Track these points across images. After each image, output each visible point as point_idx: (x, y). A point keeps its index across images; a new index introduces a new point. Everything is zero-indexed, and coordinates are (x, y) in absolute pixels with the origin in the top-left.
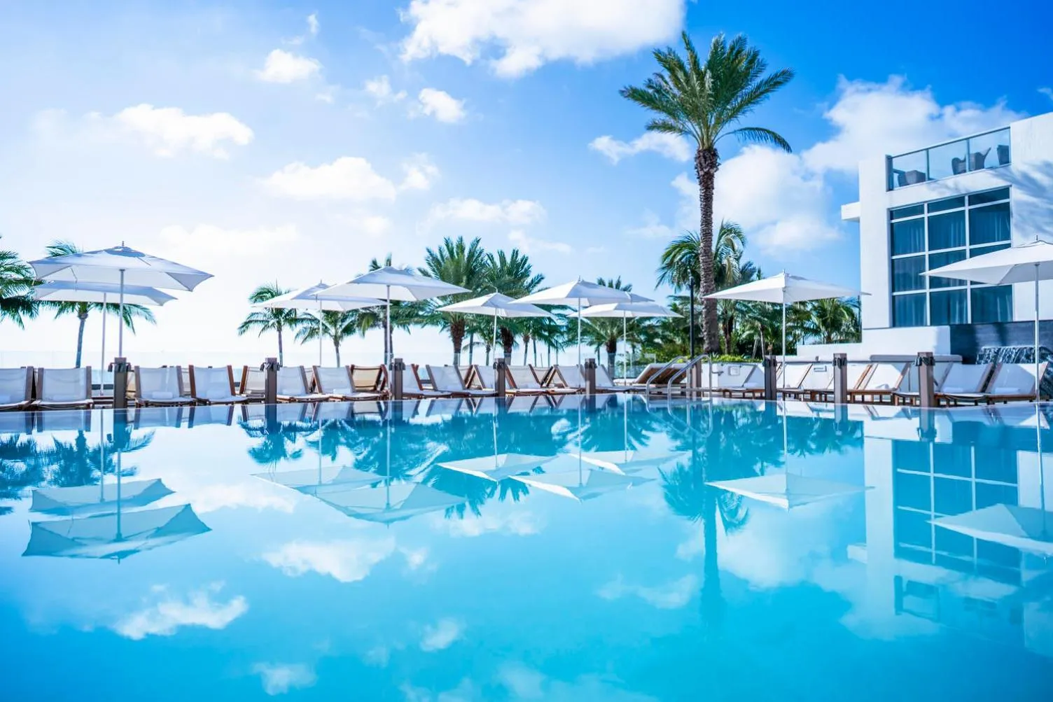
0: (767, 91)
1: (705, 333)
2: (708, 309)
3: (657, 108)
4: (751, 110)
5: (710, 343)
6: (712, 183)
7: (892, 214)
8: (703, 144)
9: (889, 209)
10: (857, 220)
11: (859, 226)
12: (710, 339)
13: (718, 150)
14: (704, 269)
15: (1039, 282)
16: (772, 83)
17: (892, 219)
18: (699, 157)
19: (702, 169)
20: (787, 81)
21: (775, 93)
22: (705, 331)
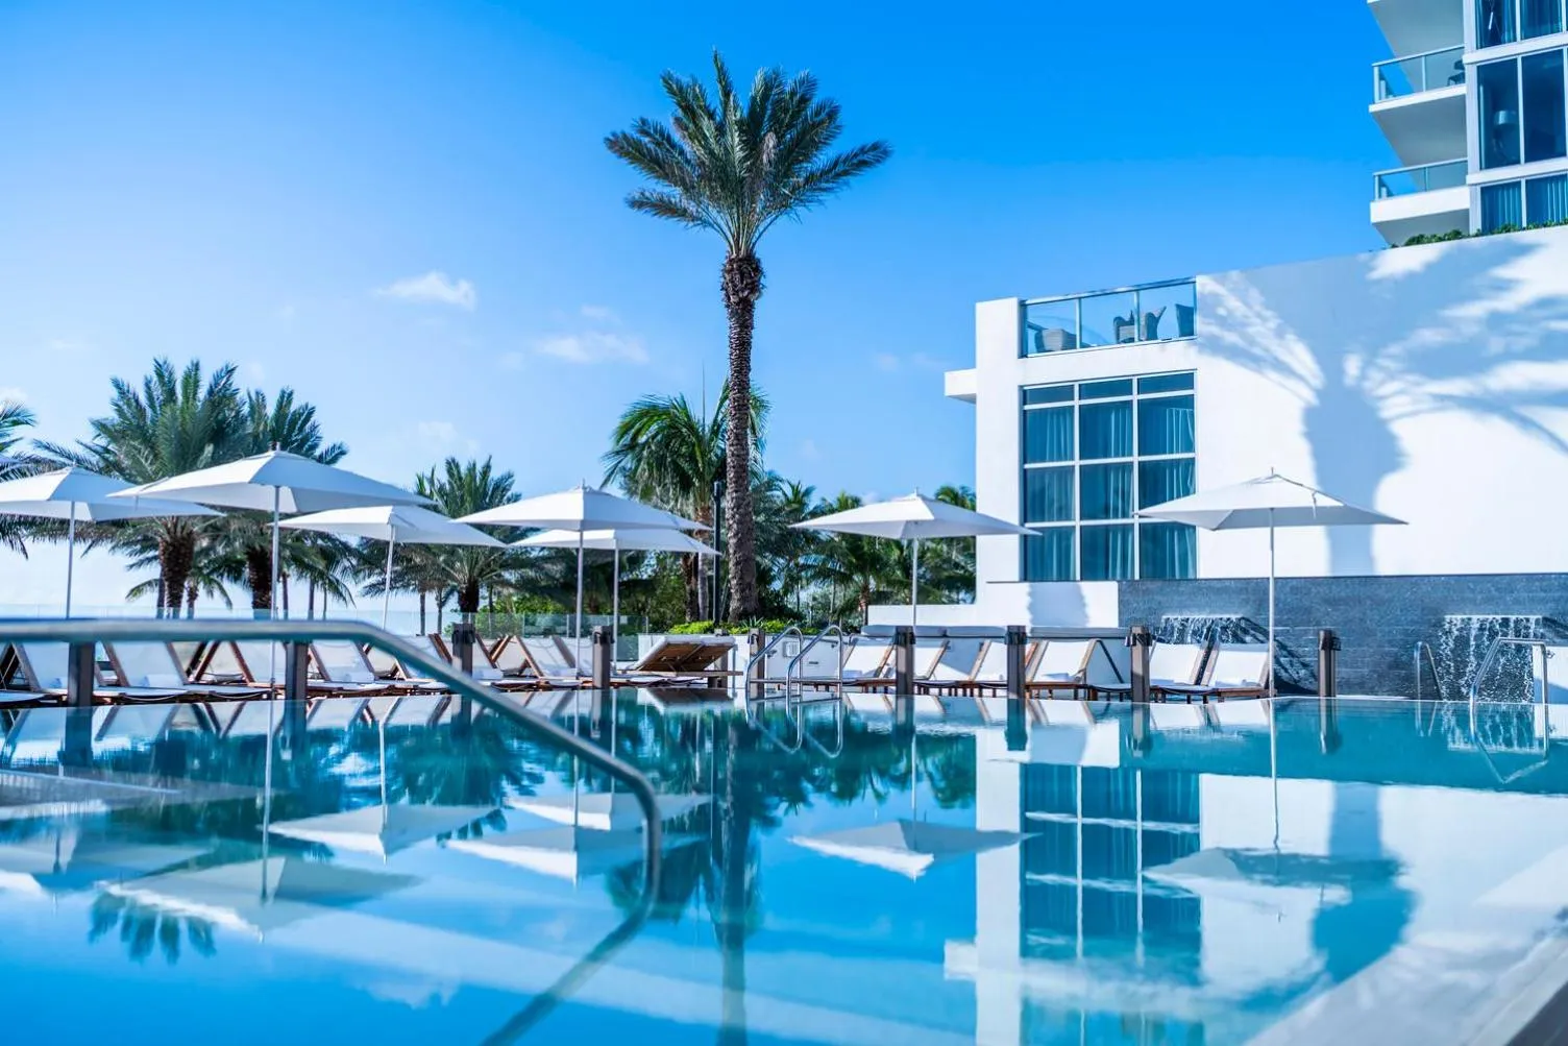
0: (846, 173)
1: (734, 582)
2: (739, 539)
3: (666, 177)
4: (820, 201)
5: (743, 600)
6: (751, 317)
7: (1026, 395)
8: (739, 249)
9: (1021, 387)
10: (972, 399)
11: (975, 408)
12: (743, 591)
13: (762, 261)
14: (734, 467)
15: (1276, 529)
16: (855, 161)
17: (1025, 403)
18: (732, 270)
19: (736, 293)
20: (878, 161)
21: (858, 178)
22: (734, 577)
